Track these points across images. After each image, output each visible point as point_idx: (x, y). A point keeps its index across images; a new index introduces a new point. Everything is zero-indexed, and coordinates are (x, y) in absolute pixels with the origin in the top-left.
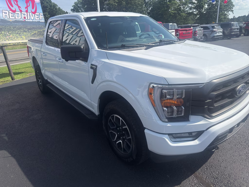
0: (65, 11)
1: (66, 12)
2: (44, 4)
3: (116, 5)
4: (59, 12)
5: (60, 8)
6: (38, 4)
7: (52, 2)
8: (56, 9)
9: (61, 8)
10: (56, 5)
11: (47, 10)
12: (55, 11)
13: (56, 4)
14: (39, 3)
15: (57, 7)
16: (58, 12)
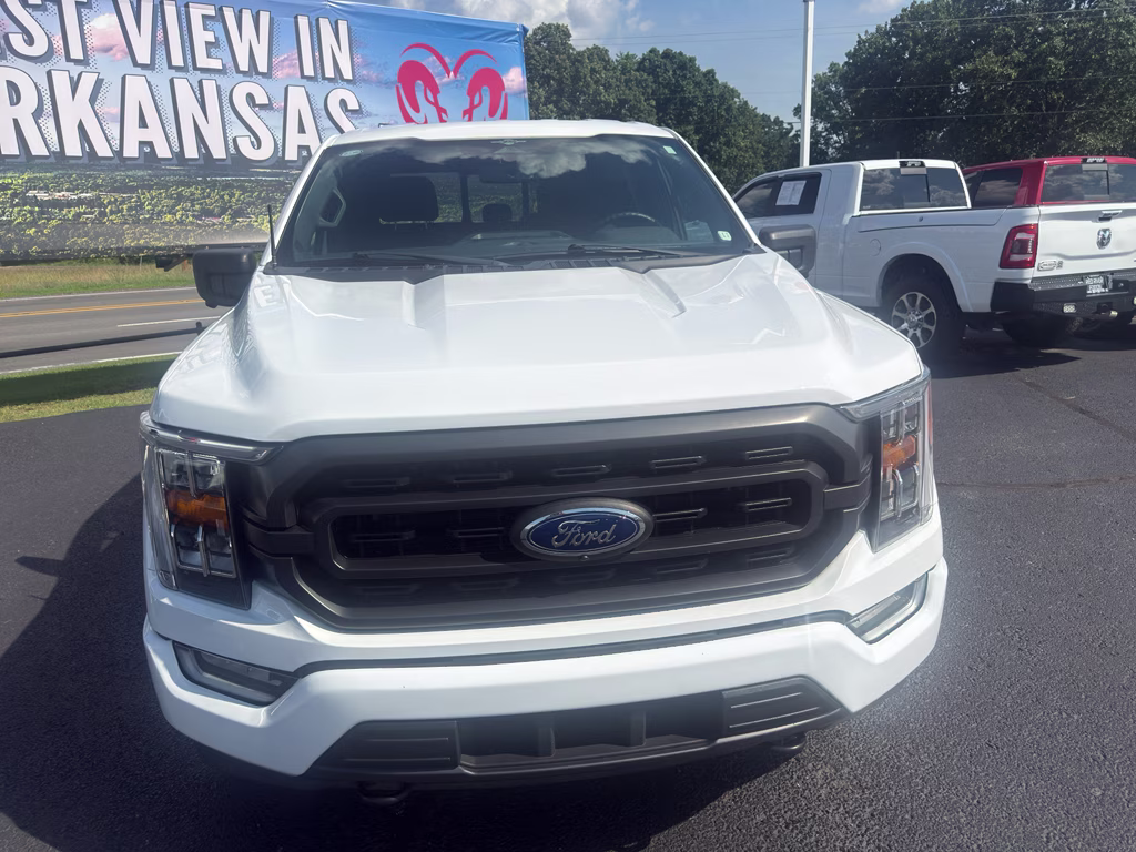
0: (769, 117)
1: (777, 118)
2: (683, 90)
3: (1009, 76)
4: (742, 120)
5: (746, 103)
6: (518, 94)
7: (716, 80)
8: (729, 109)
9: (752, 104)
10: (733, 93)
11: (691, 114)
12: (722, 116)
13: (733, 90)
14: (524, 92)
15: (736, 100)
16: (736, 121)
